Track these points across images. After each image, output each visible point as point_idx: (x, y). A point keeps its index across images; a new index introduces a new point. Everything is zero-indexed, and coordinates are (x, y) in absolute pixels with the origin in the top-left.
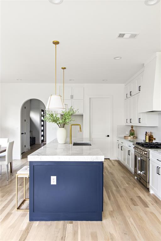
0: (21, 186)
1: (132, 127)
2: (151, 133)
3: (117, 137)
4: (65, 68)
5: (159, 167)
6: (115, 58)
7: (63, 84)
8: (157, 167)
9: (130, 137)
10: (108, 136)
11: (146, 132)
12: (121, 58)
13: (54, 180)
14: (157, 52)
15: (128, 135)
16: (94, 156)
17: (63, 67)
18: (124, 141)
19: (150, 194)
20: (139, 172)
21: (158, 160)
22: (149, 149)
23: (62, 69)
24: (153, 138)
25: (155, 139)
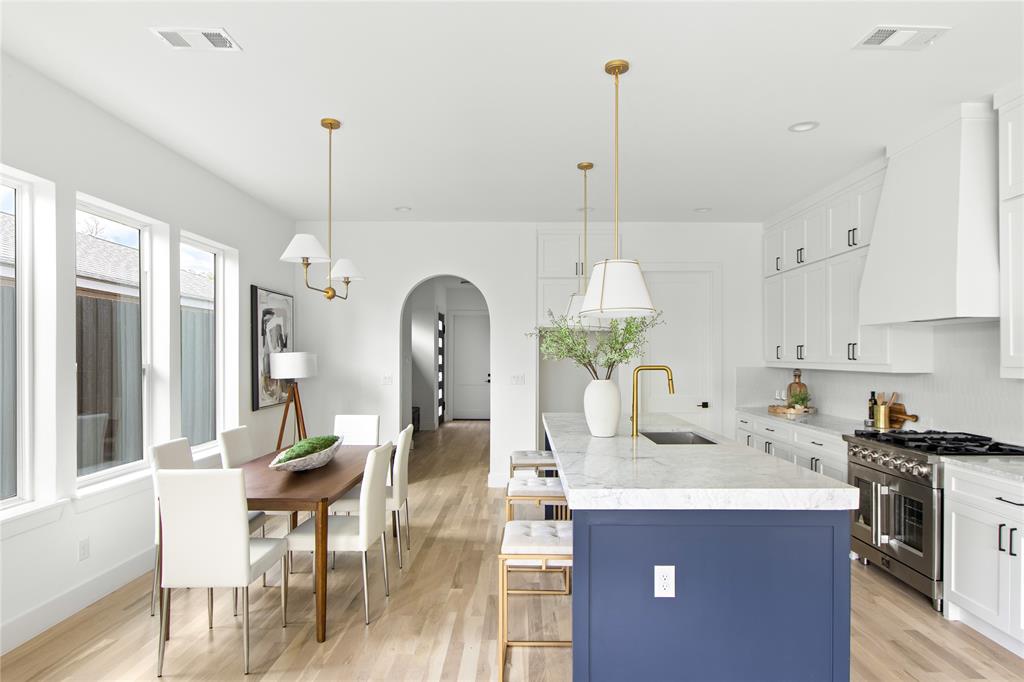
0: (460, 591)
1: (797, 373)
2: (896, 395)
3: (737, 409)
4: (590, 166)
5: (1009, 526)
6: (791, 129)
7: (583, 224)
8: (1001, 526)
9: (794, 408)
10: (705, 405)
11: (873, 394)
12: (816, 125)
13: (665, 581)
14: (963, 104)
15: (786, 404)
16: (821, 490)
17: (585, 161)
18: (772, 422)
19: (947, 622)
20: (884, 539)
21: (1000, 499)
22: (943, 459)
23: (580, 170)
24: (905, 413)
25: (915, 418)
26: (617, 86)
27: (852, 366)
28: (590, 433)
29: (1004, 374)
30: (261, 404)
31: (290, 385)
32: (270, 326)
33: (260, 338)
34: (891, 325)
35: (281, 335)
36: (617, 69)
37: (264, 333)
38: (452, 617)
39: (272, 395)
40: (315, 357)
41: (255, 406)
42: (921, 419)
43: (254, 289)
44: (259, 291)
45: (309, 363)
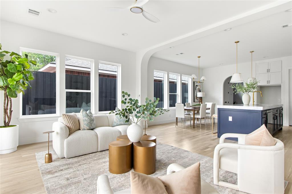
13: (230, 119)
30: (195, 101)
31: (201, 98)
32: (197, 88)
33: (195, 90)
35: (199, 90)
37: (196, 89)
39: (197, 100)
40: (204, 93)
41: (194, 102)
43: (194, 82)
44: (195, 82)
45: (203, 94)
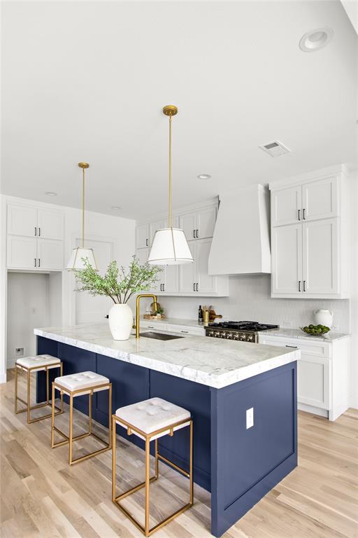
2: (211, 307)
4: (87, 166)
6: (199, 177)
11: (200, 307)
12: (209, 178)
14: (259, 184)
22: (259, 333)
24: (215, 315)
25: (220, 316)
26: (170, 122)
27: (196, 294)
28: (113, 338)
29: (273, 296)
34: (217, 275)
36: (170, 112)
38: (48, 501)
42: (223, 317)
